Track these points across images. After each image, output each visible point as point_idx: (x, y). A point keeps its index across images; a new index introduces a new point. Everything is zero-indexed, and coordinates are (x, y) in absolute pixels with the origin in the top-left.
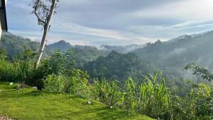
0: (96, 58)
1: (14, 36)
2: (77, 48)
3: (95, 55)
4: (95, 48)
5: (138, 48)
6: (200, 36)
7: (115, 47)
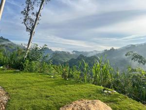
0: (69, 59)
1: (15, 44)
2: (56, 53)
3: (68, 57)
4: (69, 53)
5: (98, 53)
6: (141, 45)
7: (83, 52)
